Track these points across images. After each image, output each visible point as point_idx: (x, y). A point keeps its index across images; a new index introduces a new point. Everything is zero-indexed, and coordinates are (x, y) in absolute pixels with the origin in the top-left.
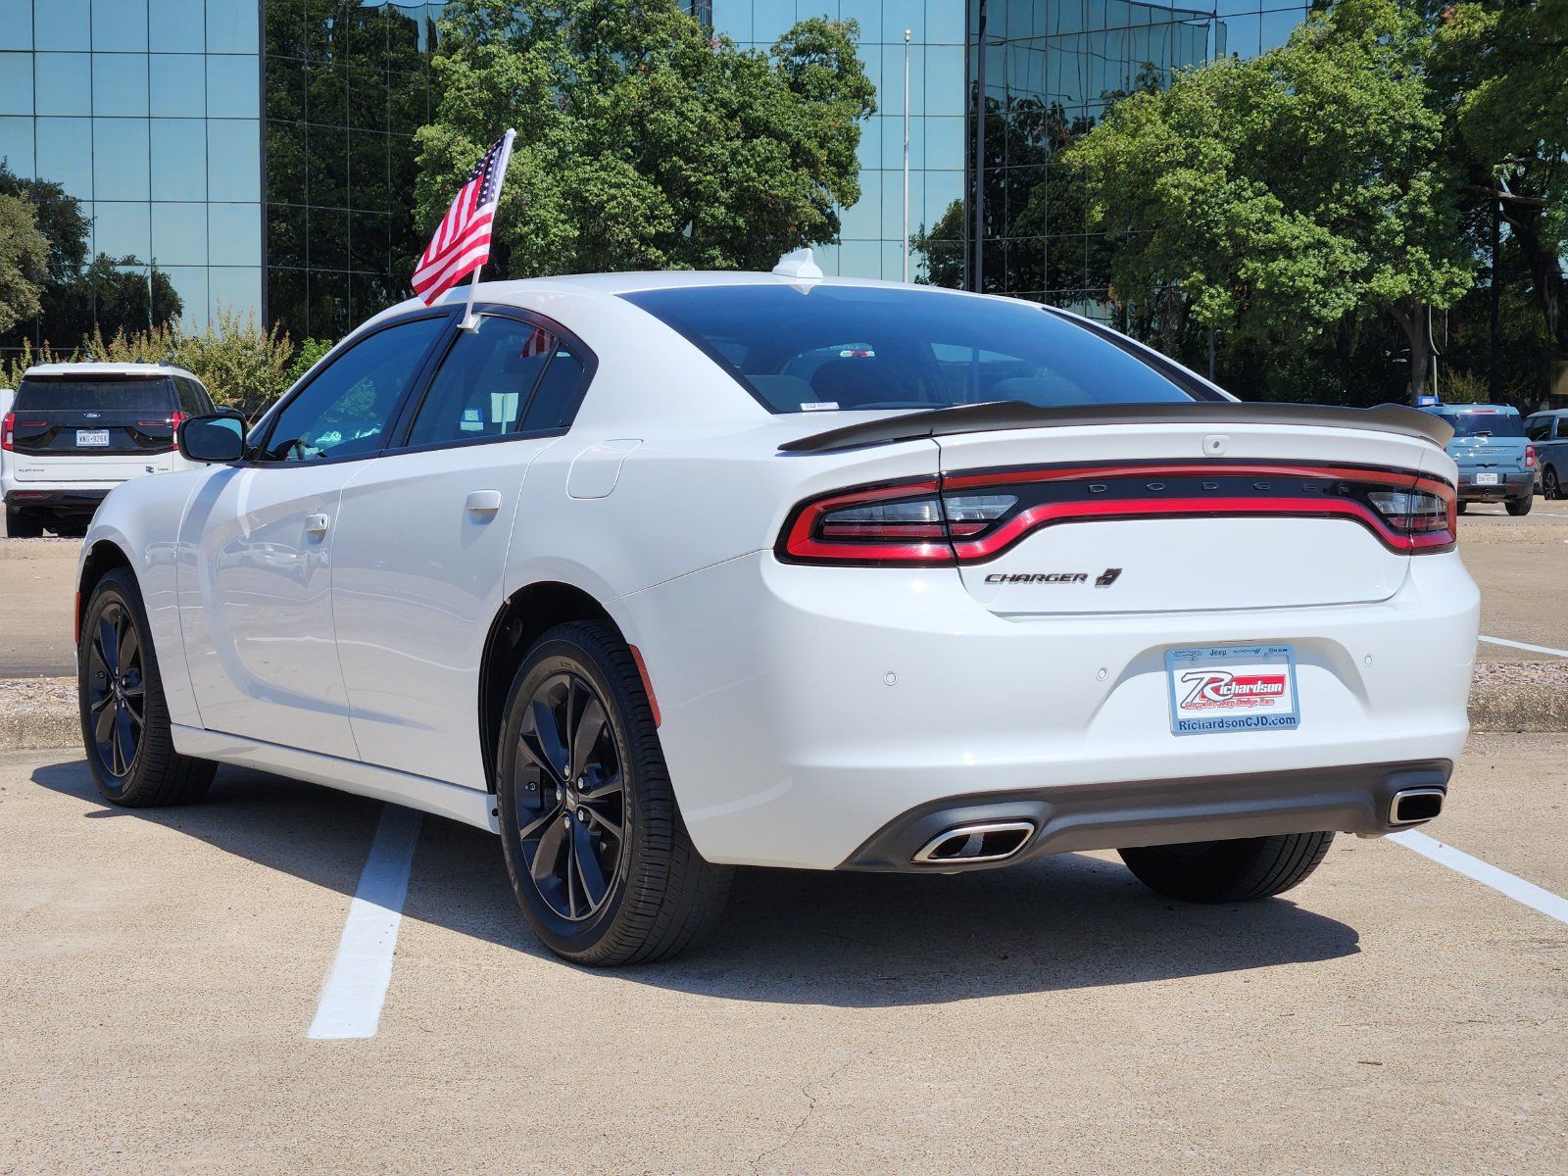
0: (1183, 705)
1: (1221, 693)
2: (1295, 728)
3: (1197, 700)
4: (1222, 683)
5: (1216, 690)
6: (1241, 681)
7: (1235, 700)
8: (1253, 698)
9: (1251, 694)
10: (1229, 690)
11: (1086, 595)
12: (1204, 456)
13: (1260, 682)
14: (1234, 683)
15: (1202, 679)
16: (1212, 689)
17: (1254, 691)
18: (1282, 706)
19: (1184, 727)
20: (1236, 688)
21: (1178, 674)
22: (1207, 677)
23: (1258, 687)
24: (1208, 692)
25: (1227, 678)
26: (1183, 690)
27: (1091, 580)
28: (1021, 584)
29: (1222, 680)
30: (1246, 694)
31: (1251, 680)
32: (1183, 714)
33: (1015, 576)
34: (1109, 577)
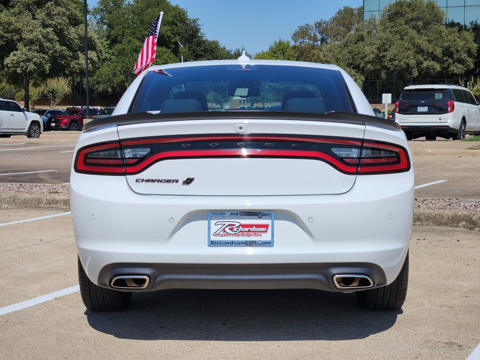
0: (215, 235)
1: (234, 230)
2: (272, 246)
3: (221, 233)
4: (235, 227)
5: (231, 229)
6: (244, 226)
7: (240, 234)
8: (250, 233)
9: (249, 231)
10: (237, 229)
11: (179, 188)
12: (236, 133)
13: (254, 227)
14: (241, 227)
15: (225, 224)
16: (229, 229)
17: (251, 230)
18: (266, 237)
19: (213, 244)
20: (241, 229)
21: (213, 222)
22: (227, 224)
23: (254, 229)
24: (227, 230)
25: (238, 225)
26: (214, 229)
27: (180, 182)
28: (150, 183)
29: (235, 225)
30: (246, 232)
31: (251, 226)
32: (213, 238)
33: (147, 180)
34: (189, 181)
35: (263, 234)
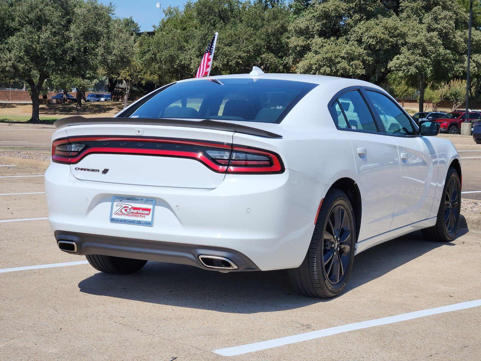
0: (115, 214)
1: (127, 211)
2: (152, 226)
3: (119, 213)
4: (128, 208)
5: (126, 210)
6: (135, 208)
7: (131, 214)
8: (137, 215)
9: (137, 213)
10: (130, 211)
11: (99, 176)
12: (136, 135)
13: (141, 210)
14: (132, 209)
15: (122, 206)
17: (138, 212)
18: (148, 219)
19: (113, 220)
20: (132, 210)
21: (115, 204)
22: (124, 206)
24: (123, 210)
25: (130, 207)
26: (115, 209)
27: (101, 172)
29: (128, 207)
30: (135, 213)
31: (139, 209)
32: (114, 216)
34: (105, 171)
35: (146, 216)
